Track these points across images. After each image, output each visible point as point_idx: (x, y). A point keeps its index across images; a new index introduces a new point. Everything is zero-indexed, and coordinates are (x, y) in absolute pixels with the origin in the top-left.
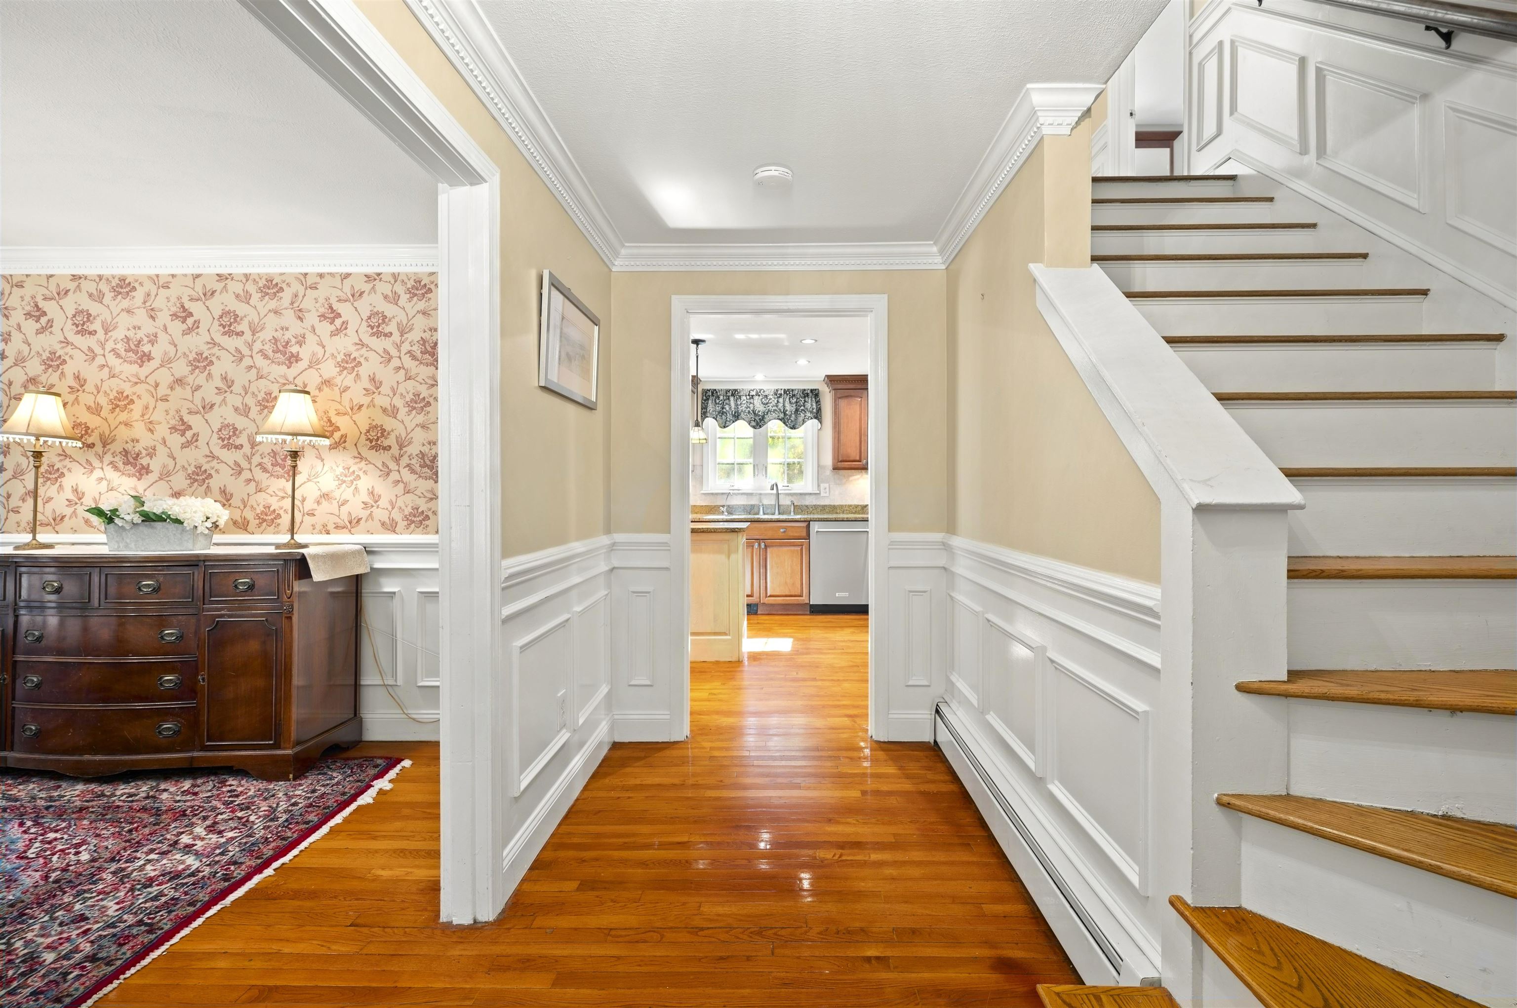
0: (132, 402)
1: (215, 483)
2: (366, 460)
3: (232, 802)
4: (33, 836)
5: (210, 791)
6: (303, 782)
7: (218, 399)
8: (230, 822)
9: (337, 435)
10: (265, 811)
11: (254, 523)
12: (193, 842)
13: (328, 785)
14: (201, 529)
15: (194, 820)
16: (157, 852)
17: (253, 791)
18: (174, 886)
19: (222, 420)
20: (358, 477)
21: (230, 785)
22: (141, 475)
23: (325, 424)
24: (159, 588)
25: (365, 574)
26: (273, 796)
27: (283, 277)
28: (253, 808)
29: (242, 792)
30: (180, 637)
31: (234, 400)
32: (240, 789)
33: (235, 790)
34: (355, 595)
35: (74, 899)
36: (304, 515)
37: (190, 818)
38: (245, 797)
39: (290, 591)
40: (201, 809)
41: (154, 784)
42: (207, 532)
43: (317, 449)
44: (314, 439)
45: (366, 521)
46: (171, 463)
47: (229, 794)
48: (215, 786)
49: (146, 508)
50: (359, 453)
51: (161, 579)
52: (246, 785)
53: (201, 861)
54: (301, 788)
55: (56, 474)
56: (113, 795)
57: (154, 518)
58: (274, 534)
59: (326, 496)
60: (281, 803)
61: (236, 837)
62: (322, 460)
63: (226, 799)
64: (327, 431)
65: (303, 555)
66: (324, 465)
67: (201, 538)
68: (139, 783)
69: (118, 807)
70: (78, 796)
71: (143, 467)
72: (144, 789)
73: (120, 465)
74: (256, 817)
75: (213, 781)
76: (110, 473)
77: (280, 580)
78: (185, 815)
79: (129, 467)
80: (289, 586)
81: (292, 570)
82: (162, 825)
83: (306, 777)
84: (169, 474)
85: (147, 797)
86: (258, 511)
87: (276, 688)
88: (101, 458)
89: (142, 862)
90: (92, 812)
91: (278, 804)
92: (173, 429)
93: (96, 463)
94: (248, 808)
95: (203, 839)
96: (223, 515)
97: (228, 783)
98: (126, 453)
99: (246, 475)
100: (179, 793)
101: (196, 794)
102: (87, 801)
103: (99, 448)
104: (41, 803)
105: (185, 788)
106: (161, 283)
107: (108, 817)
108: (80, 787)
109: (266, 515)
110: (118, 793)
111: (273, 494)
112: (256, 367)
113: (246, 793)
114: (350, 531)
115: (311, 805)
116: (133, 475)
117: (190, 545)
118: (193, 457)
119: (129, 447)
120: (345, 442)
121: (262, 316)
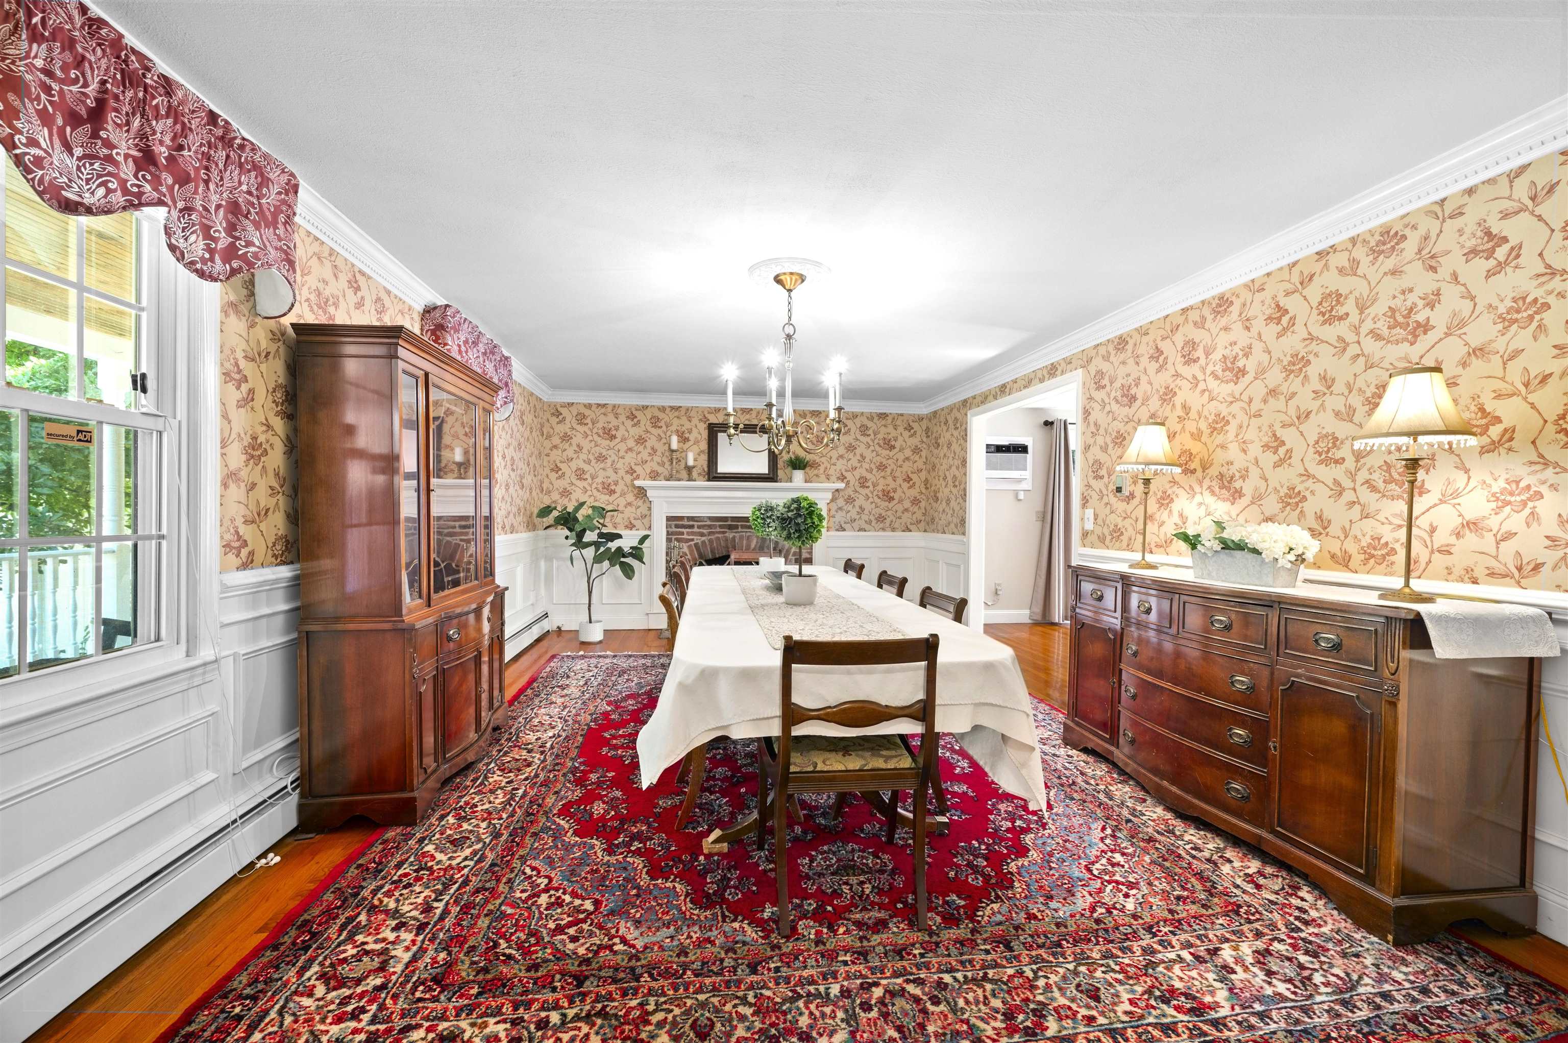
0: (1228, 422)
1: (1310, 507)
2: (1556, 465)
3: (1299, 930)
4: (1105, 848)
5: (1277, 893)
6: (1410, 958)
7: (1314, 405)
8: (1287, 963)
9: (1495, 431)
10: (1337, 976)
11: (1357, 558)
12: (1232, 965)
13: (1454, 993)
14: (1282, 562)
15: (1245, 928)
16: (1192, 950)
17: (1330, 927)
18: (1191, 1025)
19: (1318, 430)
20: (1539, 496)
21: (1303, 899)
22: (1235, 499)
23: (1473, 415)
24: (1231, 625)
25: (1548, 659)
26: (1357, 955)
27: (1406, 221)
28: (1323, 959)
29: (1314, 920)
30: (1252, 688)
31: (1335, 402)
32: (1314, 914)
33: (1305, 912)
34: (1525, 687)
35: (1101, 959)
36: (1432, 552)
37: (1242, 921)
38: (1316, 930)
39: (1395, 665)
40: (1257, 916)
41: (1222, 846)
42: (1289, 566)
43: (1458, 456)
44: (1453, 438)
45: (1554, 569)
46: (1263, 484)
47: (1297, 913)
48: (1283, 889)
49: (1225, 535)
50: (1541, 456)
51: (1233, 616)
52: (1324, 911)
53: (1233, 1009)
54: (1404, 969)
55: (1166, 500)
56: (1180, 838)
57: (1231, 545)
58: (1386, 575)
59: (1473, 525)
60: (1367, 980)
61: (1286, 999)
62: (1467, 471)
63: (1292, 919)
64: (1477, 426)
65: (1418, 614)
66: (1469, 478)
67: (1282, 573)
68: (1209, 835)
69: (1179, 856)
70: (1153, 821)
71: (1236, 491)
72: (1210, 846)
73: (1217, 489)
74: (1323, 980)
75: (1284, 879)
76: (1209, 499)
77: (1380, 646)
78: (1237, 913)
79: (1224, 491)
80: (1393, 657)
81: (1399, 632)
82: (1210, 911)
83: (1416, 953)
84: (1260, 498)
85: (1209, 860)
86: (1364, 544)
87: (1369, 798)
88: (1201, 483)
89: (1172, 956)
90: (1157, 849)
91: (1360, 978)
92: (1266, 447)
93: (1197, 488)
94: (1315, 955)
95: (1246, 969)
96: (1311, 547)
97: (1300, 894)
98: (1221, 476)
99: (1349, 496)
100: (1241, 874)
101: (1258, 887)
102: (1158, 832)
103: (1199, 473)
104: (1125, 812)
105: (1250, 871)
106: (1255, 287)
107: (1167, 864)
108: (1160, 810)
109: (1375, 549)
110: (1187, 837)
111: (1385, 521)
112: (1363, 355)
113: (1320, 926)
114: (1518, 583)
115: (1413, 1018)
116: (1228, 499)
117: (1270, 580)
118: (1287, 476)
119: (1224, 470)
120: (1511, 439)
121: (1373, 285)
